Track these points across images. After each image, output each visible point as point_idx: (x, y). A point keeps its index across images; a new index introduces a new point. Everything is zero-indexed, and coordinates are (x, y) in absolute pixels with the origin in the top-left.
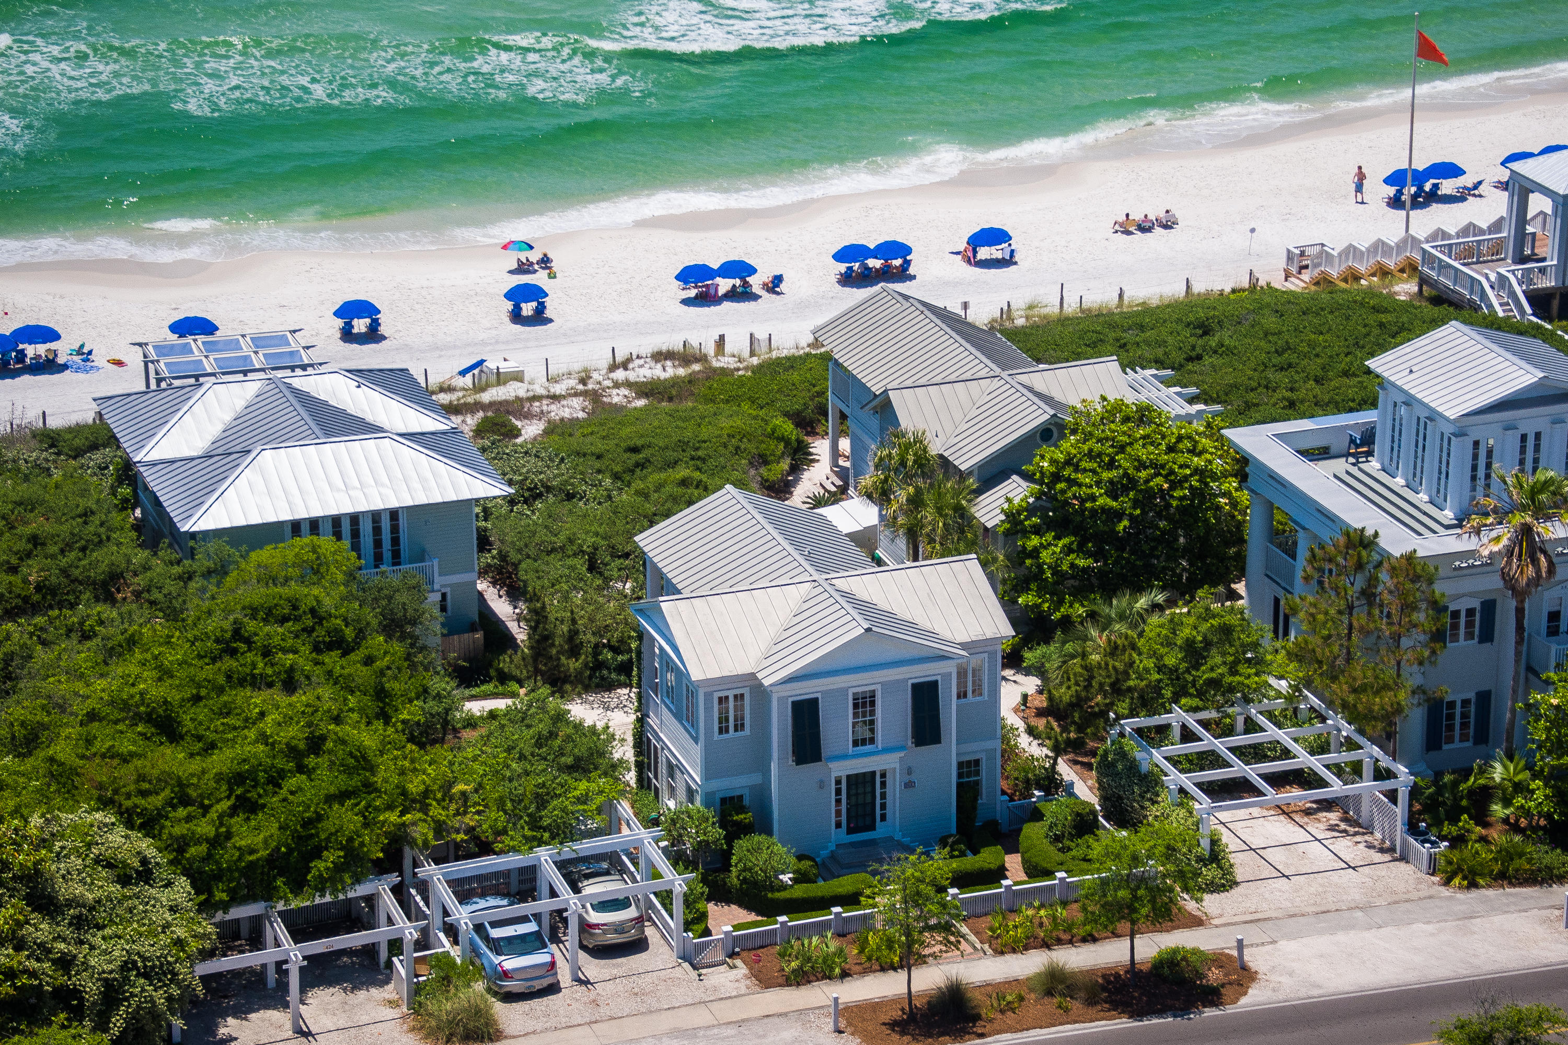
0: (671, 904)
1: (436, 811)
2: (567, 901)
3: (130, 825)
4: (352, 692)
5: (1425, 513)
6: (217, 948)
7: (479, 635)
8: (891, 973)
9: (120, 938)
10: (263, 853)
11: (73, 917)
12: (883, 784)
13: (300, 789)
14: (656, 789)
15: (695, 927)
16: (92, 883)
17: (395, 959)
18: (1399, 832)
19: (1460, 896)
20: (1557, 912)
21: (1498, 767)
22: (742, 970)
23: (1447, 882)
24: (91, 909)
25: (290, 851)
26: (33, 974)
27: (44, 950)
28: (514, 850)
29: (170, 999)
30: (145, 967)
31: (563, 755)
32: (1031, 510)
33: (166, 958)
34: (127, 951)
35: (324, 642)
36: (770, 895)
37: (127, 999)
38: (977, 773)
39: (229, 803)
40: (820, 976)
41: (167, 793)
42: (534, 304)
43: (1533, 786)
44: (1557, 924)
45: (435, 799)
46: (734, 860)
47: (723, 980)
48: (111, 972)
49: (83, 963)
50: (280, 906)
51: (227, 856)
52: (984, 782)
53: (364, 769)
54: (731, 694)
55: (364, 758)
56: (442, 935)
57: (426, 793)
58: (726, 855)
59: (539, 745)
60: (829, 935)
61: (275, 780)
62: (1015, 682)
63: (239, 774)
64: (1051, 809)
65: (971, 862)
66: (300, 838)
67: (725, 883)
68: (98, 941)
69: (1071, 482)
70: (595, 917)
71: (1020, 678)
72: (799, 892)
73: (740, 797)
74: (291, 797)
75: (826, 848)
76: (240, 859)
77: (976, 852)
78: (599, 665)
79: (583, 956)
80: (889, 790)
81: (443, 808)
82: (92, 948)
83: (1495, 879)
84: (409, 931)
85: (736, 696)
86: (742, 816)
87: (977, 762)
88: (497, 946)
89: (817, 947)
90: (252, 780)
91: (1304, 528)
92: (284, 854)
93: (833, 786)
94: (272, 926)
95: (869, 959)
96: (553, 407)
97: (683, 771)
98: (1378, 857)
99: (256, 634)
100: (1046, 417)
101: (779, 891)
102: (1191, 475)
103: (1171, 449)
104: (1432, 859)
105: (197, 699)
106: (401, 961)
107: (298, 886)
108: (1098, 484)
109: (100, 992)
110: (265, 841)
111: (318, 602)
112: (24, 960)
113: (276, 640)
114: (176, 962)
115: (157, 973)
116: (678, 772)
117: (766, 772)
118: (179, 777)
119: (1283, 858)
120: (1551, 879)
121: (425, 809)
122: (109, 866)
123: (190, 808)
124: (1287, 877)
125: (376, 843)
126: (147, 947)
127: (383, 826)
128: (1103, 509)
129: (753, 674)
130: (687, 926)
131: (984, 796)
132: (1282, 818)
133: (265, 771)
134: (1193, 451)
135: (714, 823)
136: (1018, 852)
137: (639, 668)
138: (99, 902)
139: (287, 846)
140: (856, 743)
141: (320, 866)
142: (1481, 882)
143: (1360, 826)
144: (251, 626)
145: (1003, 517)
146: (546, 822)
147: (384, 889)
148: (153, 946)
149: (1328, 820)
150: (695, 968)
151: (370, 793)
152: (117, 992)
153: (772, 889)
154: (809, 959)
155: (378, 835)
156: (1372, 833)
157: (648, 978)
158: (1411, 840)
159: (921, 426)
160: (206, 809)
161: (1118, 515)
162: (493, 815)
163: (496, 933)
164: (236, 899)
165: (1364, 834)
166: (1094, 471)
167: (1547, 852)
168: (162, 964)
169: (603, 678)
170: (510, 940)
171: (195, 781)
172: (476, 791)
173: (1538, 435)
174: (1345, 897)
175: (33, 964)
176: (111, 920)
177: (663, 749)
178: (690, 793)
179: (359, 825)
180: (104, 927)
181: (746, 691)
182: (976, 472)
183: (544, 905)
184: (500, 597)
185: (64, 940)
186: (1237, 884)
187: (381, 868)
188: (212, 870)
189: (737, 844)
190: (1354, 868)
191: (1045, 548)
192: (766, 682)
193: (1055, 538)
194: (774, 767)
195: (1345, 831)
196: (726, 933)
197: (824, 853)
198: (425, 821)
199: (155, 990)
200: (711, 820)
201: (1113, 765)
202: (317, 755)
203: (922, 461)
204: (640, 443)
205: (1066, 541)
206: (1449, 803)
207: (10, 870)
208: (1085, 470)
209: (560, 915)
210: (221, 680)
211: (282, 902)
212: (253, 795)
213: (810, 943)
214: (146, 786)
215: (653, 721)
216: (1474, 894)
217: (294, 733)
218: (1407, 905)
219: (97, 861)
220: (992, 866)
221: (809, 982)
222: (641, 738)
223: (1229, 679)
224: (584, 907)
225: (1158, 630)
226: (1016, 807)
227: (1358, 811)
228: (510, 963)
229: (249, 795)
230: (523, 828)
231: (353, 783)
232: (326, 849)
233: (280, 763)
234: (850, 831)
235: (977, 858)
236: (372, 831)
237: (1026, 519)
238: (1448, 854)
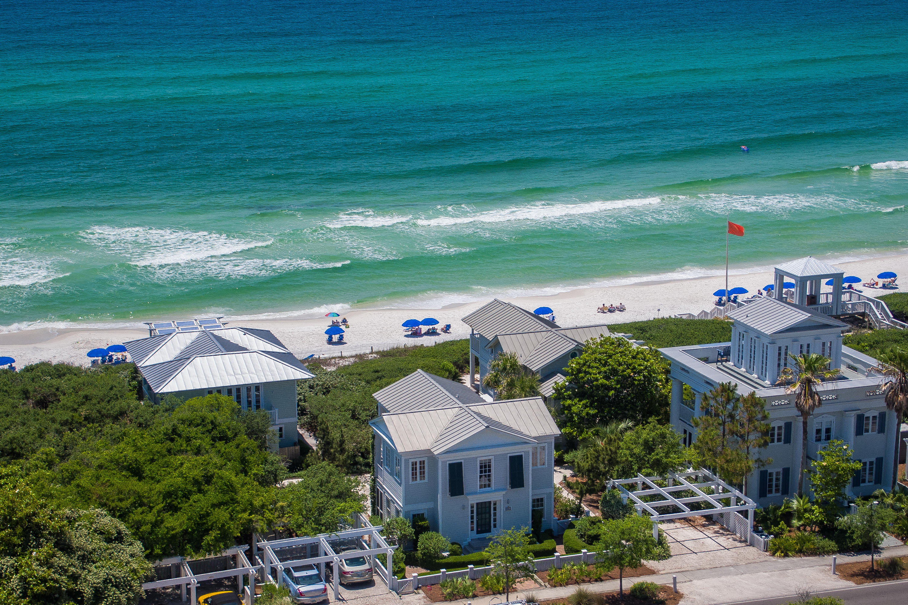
0: (386, 562)
1: (268, 515)
2: (333, 558)
3: (114, 516)
4: (230, 461)
5: (756, 383)
6: (155, 577)
7: (298, 448)
8: (498, 596)
9: (103, 567)
10: (179, 530)
11: (79, 556)
12: (495, 509)
13: (199, 500)
14: (381, 514)
15: (398, 575)
16: (92, 541)
17: (246, 587)
18: (749, 533)
19: (780, 560)
20: (828, 567)
21: (795, 501)
22: (422, 594)
23: (773, 555)
24: (91, 553)
25: (193, 531)
26: (56, 581)
27: (63, 570)
28: (306, 534)
29: (128, 599)
30: (116, 582)
31: (333, 490)
32: (567, 389)
33: (127, 578)
34: (107, 574)
35: (217, 437)
36: (437, 561)
37: (106, 598)
38: (542, 505)
39: (163, 505)
40: (462, 596)
41: (132, 500)
42: (338, 336)
43: (813, 508)
44: (829, 573)
45: (267, 509)
46: (419, 544)
47: (412, 599)
48: (99, 583)
49: (84, 579)
50: (188, 559)
51: (161, 531)
52: (545, 510)
53: (232, 491)
54: (418, 460)
55: (232, 486)
56: (270, 577)
57: (263, 506)
58: (416, 542)
59: (321, 485)
60: (467, 577)
61: (187, 496)
62: (560, 472)
63: (168, 492)
64: (578, 524)
65: (538, 547)
66: (198, 524)
67: (415, 556)
68: (93, 568)
69: (586, 373)
70: (347, 568)
71: (562, 470)
72: (452, 559)
73: (423, 514)
74: (194, 504)
75: (466, 540)
76: (167, 533)
77: (541, 542)
78: (356, 463)
79: (341, 589)
80: (498, 511)
81: (272, 514)
82: (89, 572)
83: (797, 553)
84: (252, 571)
85: (420, 462)
86: (423, 523)
87: (542, 499)
88: (297, 581)
89: (461, 583)
90: (176, 495)
91: (698, 392)
92: (191, 532)
93: (470, 509)
94: (184, 568)
95: (487, 589)
96: (341, 361)
97: (394, 502)
98: (739, 544)
99: (183, 431)
100: (574, 346)
101: (441, 559)
102: (644, 370)
103: (634, 357)
104: (766, 544)
105: (152, 461)
106: (249, 588)
107: (197, 549)
108: (599, 373)
109: (92, 594)
110: (181, 525)
111: (215, 418)
112: (51, 574)
113: (193, 434)
114: (132, 580)
115: (122, 586)
116: (392, 504)
117: (435, 499)
118: (139, 492)
119: (693, 545)
120: (824, 553)
121: (263, 514)
122: (101, 533)
123: (143, 508)
124: (696, 553)
125: (237, 529)
126: (117, 572)
127: (240, 520)
128: (603, 385)
129: (429, 450)
130: (395, 573)
131: (545, 517)
132: (691, 528)
133: (182, 491)
134: (644, 359)
135: (409, 526)
136: (562, 544)
137: (373, 453)
138: (94, 550)
139: (192, 528)
140: (481, 487)
141: (209, 539)
142: (790, 554)
143: (729, 531)
144: (181, 427)
145: (554, 391)
146: (323, 521)
147: (241, 552)
148: (120, 572)
149: (714, 529)
150: (398, 594)
151: (234, 504)
152: (101, 594)
153: (438, 558)
154: (457, 588)
155: (238, 525)
156: (735, 534)
157: (374, 598)
158: (755, 535)
159: (513, 351)
160: (151, 508)
161: (609, 388)
162: (296, 517)
163: (296, 574)
164: (166, 554)
165: (731, 535)
166: (597, 368)
167: (821, 540)
168: (125, 581)
169: (358, 469)
170: (304, 578)
171: (146, 494)
172: (289, 506)
173: (808, 346)
174: (724, 561)
175: (57, 576)
176: (100, 559)
177: (384, 493)
178: (398, 512)
179: (228, 518)
180: (97, 562)
181: (426, 459)
182: (540, 372)
183: (321, 559)
184: (310, 436)
185: (75, 566)
186: (671, 556)
187: (239, 541)
188: (154, 539)
189: (420, 536)
190: (728, 549)
191: (573, 405)
192: (436, 453)
193: (579, 401)
194: (439, 496)
195: (723, 534)
196: (414, 577)
197: (465, 543)
198: (262, 520)
199: (121, 594)
200: (407, 525)
201: (609, 501)
202: (209, 485)
203: (514, 365)
204: (379, 369)
205: (584, 402)
206: (772, 518)
207: (47, 529)
208: (593, 367)
209: (328, 565)
210: (164, 452)
211: (189, 557)
212: (175, 503)
213: (457, 581)
214: (122, 496)
215: (380, 480)
216: (787, 559)
217: (197, 473)
218: (756, 565)
219: (95, 531)
220: (550, 548)
221: (456, 599)
222: (374, 489)
223: (665, 460)
224: (341, 561)
225: (630, 437)
226: (561, 523)
227: (728, 525)
228: (303, 589)
229: (174, 503)
230: (311, 524)
231: (226, 498)
232: (211, 529)
233: (189, 487)
234: (478, 532)
235: (542, 544)
236: (235, 523)
237: (564, 392)
238: (774, 540)
